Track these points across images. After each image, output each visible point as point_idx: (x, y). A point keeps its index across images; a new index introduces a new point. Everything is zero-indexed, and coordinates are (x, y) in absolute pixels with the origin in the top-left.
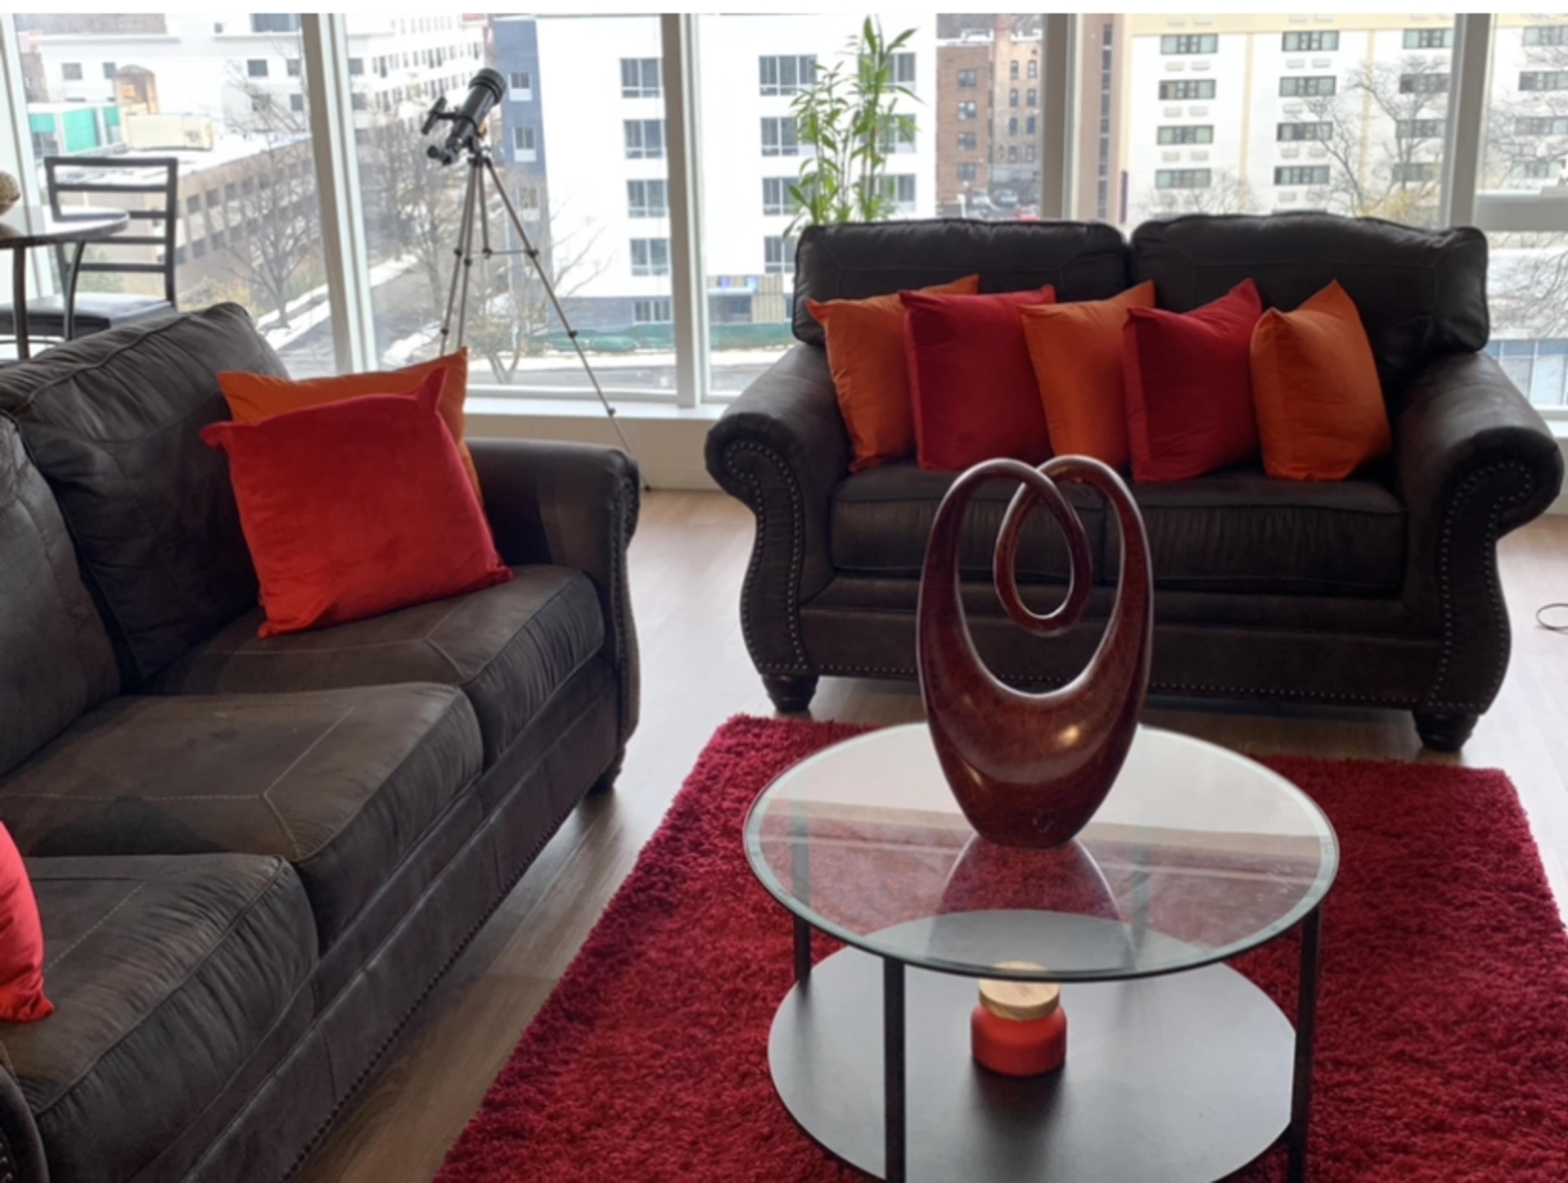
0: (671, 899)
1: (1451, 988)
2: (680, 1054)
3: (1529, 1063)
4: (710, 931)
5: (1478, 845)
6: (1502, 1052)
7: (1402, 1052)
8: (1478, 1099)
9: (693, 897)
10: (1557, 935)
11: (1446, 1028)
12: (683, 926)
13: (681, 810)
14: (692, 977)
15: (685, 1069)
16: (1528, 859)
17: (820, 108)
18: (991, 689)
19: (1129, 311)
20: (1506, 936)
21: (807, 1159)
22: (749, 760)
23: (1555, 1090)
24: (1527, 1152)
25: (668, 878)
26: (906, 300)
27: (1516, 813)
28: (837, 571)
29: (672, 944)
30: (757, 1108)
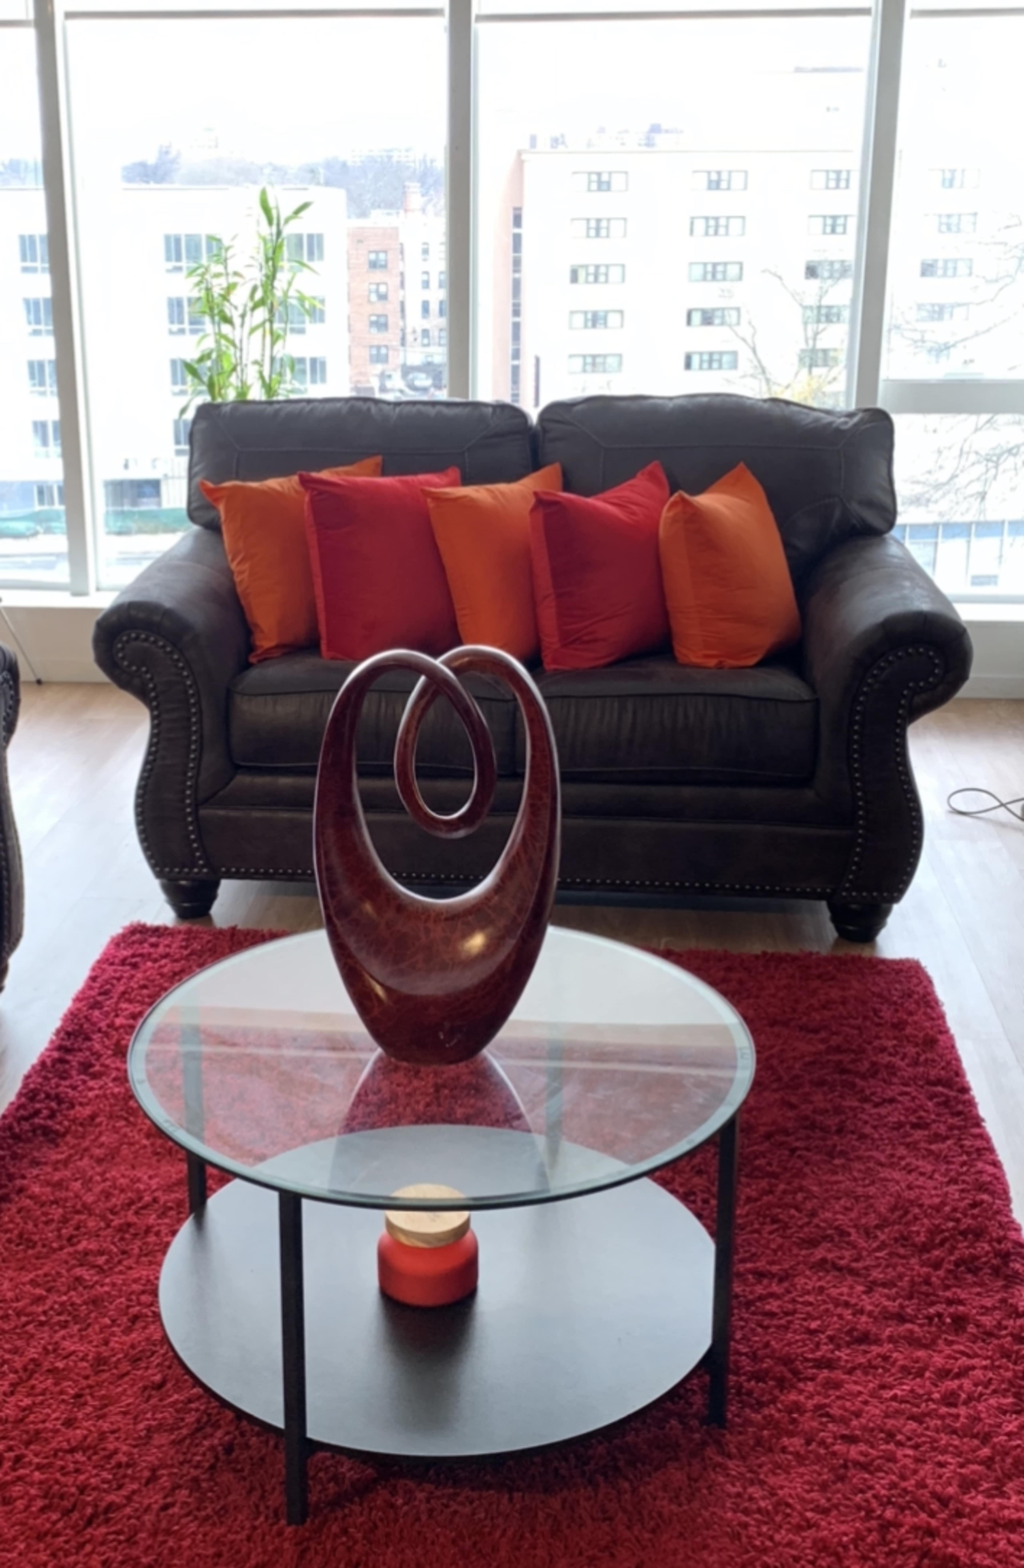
0: (58, 1127)
1: (872, 1190)
2: (64, 1298)
3: (952, 1267)
4: (100, 1161)
5: (895, 1038)
6: (925, 1256)
7: (824, 1260)
8: (902, 1306)
9: (81, 1125)
10: (976, 1131)
11: (868, 1233)
12: (70, 1156)
13: (69, 1029)
14: (78, 1212)
15: (70, 1314)
16: (946, 1051)
17: (215, 281)
18: (394, 896)
19: (536, 494)
20: (926, 1133)
21: (202, 1408)
22: (145, 971)
23: (979, 1294)
24: (952, 1361)
25: (53, 1105)
26: (305, 482)
27: (933, 1004)
28: (237, 768)
29: (57, 1177)
30: (149, 1354)
